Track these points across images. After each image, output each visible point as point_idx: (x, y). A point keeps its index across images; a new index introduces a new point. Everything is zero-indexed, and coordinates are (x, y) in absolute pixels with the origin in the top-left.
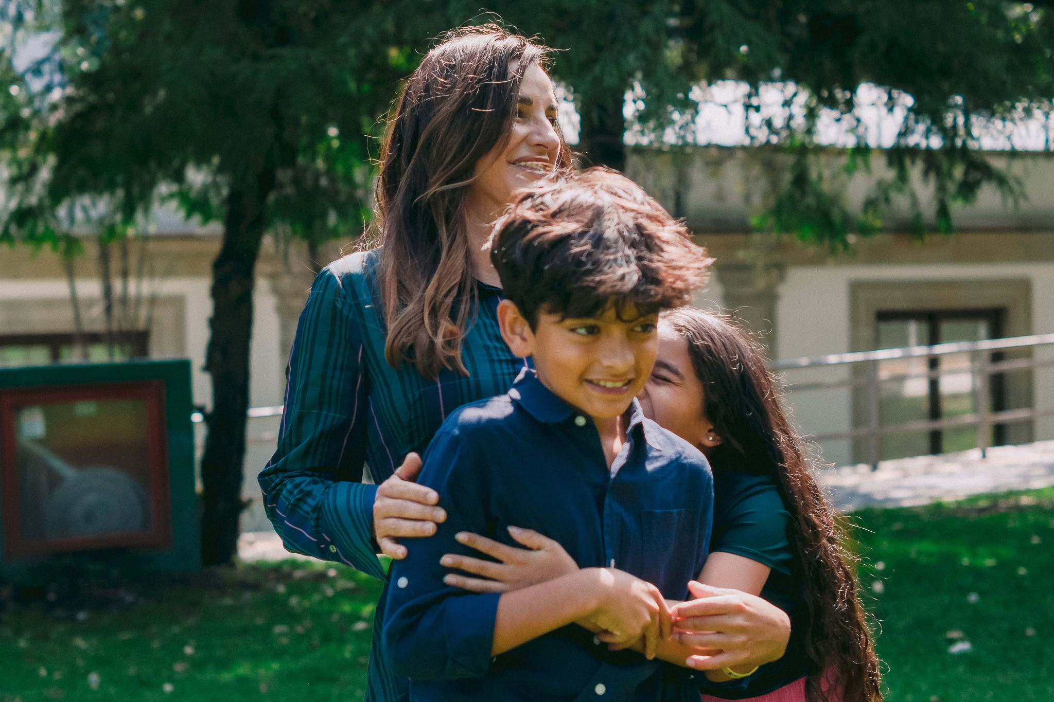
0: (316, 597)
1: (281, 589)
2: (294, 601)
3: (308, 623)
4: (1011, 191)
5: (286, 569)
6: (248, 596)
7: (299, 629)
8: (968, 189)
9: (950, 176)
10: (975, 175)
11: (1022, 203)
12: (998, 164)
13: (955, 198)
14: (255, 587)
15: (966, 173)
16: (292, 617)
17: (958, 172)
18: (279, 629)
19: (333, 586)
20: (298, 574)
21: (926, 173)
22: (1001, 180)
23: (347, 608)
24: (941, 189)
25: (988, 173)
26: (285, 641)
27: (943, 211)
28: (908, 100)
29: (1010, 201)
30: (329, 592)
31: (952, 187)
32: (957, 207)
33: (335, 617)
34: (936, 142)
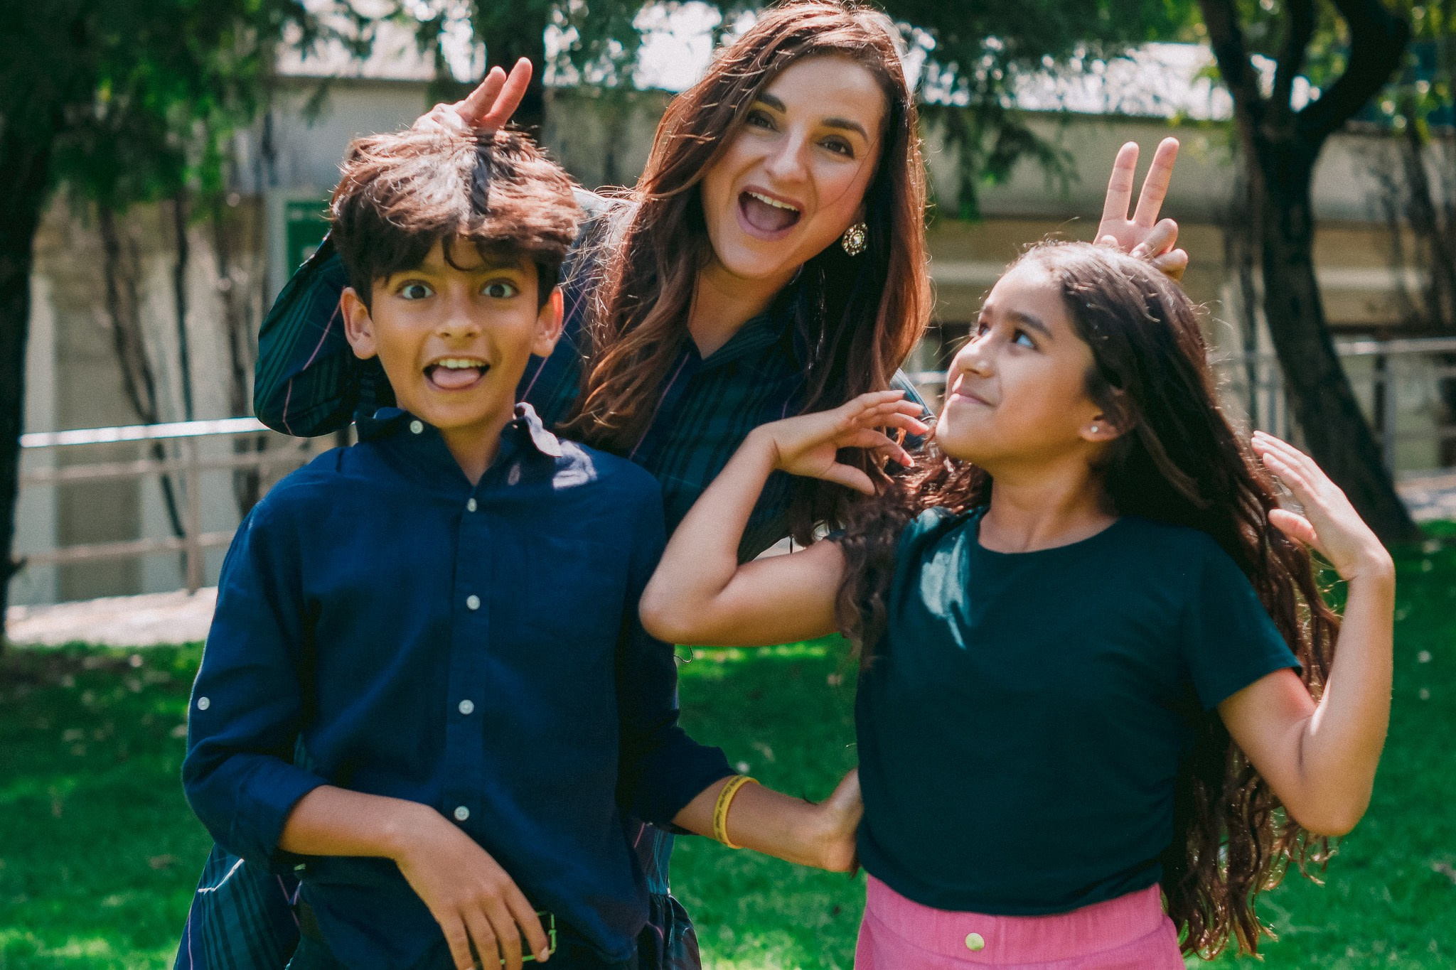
0: (118, 693)
1: (68, 682)
2: (88, 698)
3: (110, 727)
4: (1059, 169)
5: (72, 655)
6: (22, 691)
7: (99, 735)
8: (1000, 164)
9: (977, 146)
10: (1009, 147)
11: (1073, 185)
12: (1042, 131)
13: (983, 175)
14: (31, 678)
15: (1000, 143)
16: (88, 719)
17: (989, 141)
18: (70, 735)
19: (140, 678)
20: (90, 663)
21: (948, 140)
22: (1045, 155)
23: (162, 707)
24: (966, 162)
25: (1027, 143)
26: (79, 751)
27: (967, 193)
28: (926, 40)
29: (1057, 183)
30: (136, 686)
31: (980, 162)
32: (985, 187)
33: (147, 720)
34: (961, 99)
